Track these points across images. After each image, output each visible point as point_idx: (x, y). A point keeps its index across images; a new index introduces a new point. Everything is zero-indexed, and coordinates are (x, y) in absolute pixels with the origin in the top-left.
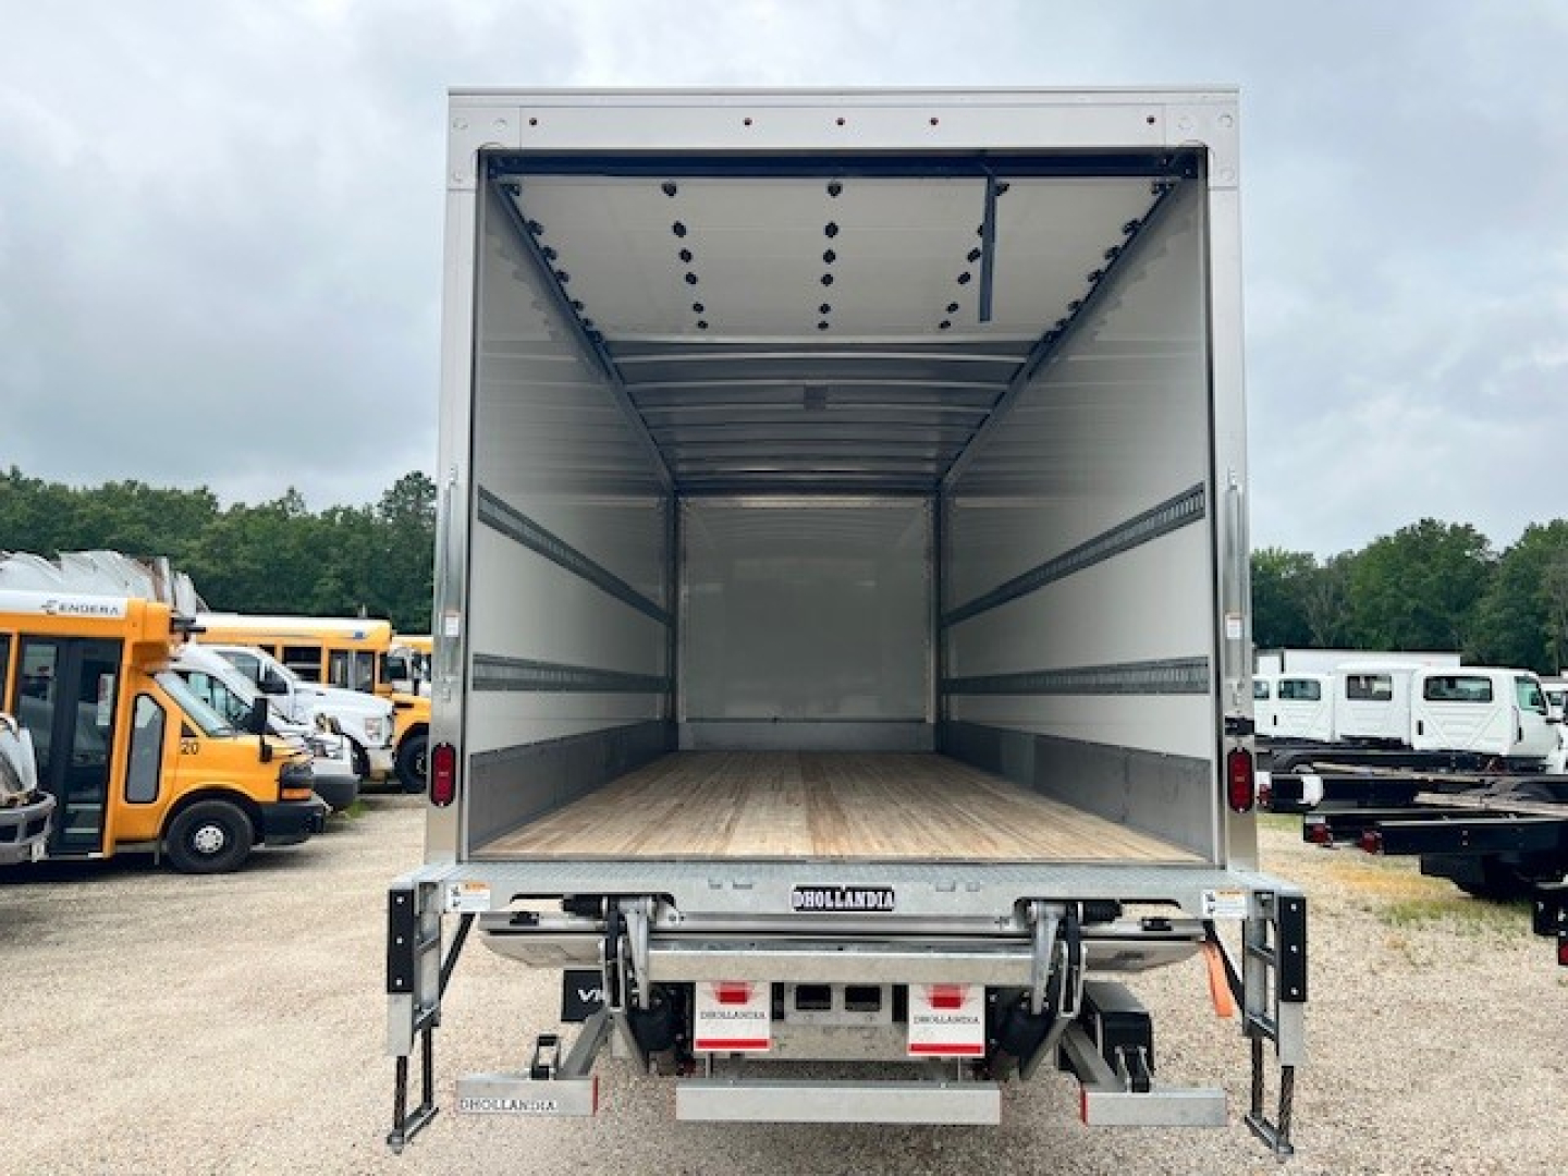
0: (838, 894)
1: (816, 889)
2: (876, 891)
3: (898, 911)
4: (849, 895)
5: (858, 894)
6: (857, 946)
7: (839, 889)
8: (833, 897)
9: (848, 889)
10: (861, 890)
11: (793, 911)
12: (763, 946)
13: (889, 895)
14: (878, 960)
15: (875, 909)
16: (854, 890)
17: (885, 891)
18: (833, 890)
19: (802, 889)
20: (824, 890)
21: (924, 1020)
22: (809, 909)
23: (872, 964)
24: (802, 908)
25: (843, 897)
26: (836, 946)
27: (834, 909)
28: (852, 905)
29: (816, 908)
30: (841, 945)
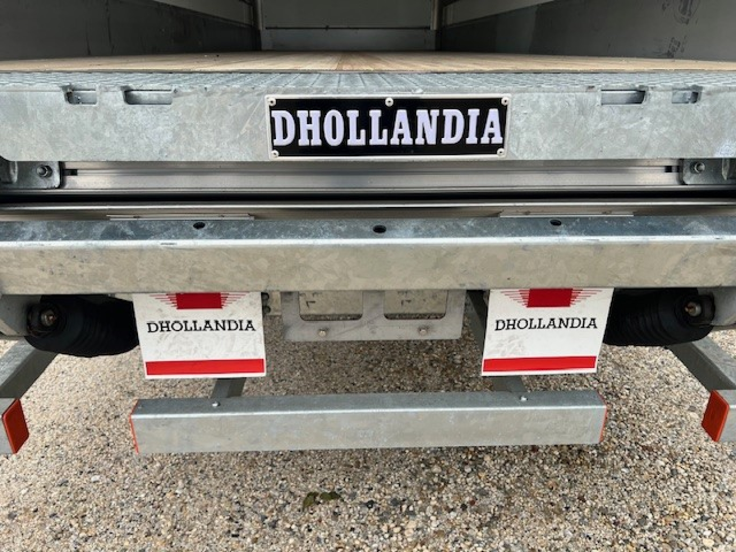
0: (375, 115)
1: (324, 105)
2: (463, 105)
3: (513, 151)
4: (402, 115)
5: (422, 114)
6: (414, 223)
7: (378, 103)
8: (364, 123)
9: (400, 103)
10: (428, 104)
11: (273, 156)
12: (221, 229)
13: (493, 115)
14: (457, 249)
15: (461, 147)
16: (412, 106)
17: (485, 105)
18: (364, 105)
19: (292, 106)
20: (343, 105)
21: (511, 325)
22: (309, 150)
23: (442, 257)
24: (293, 149)
25: (387, 122)
26: (367, 225)
27: (368, 150)
28: (407, 140)
29: (325, 149)
30: (380, 222)
